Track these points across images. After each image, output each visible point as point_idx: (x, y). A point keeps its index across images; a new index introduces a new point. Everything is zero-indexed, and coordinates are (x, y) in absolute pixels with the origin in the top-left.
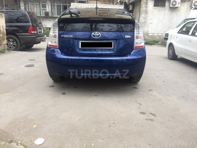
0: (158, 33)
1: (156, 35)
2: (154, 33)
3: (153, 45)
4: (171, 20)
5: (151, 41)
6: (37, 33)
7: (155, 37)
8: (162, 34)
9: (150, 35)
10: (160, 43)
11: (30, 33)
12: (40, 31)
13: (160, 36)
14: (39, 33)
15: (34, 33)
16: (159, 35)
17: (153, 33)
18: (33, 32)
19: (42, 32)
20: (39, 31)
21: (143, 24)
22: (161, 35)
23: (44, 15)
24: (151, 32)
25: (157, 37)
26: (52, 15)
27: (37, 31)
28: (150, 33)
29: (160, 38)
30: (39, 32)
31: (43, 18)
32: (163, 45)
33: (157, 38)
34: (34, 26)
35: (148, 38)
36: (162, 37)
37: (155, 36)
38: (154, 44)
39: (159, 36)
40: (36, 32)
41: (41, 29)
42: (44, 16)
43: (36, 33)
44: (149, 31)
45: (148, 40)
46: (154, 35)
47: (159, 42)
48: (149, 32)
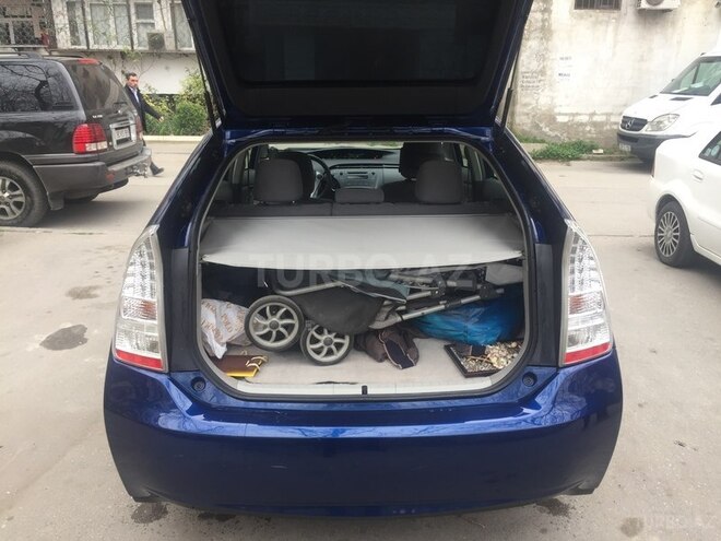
0: (591, 111)
1: (584, 119)
2: (577, 114)
3: (572, 162)
4: (642, 59)
5: (563, 146)
6: (110, 147)
7: (581, 129)
8: (608, 115)
9: (560, 119)
10: (601, 151)
11: (79, 153)
12: (123, 134)
13: (601, 124)
14: (116, 148)
15: (98, 151)
16: (596, 119)
17: (574, 115)
18: (91, 147)
19: (134, 136)
20: (116, 136)
21: (532, 77)
22: (603, 118)
23: (145, 48)
24: (563, 110)
25: (588, 128)
26: (176, 47)
27: (109, 139)
28: (560, 114)
29: (600, 132)
30: (119, 142)
31: (143, 56)
32: (611, 159)
33: (589, 132)
34: (98, 120)
35: (552, 134)
36: (608, 127)
37: (582, 124)
38: (578, 159)
39: (595, 124)
40: (103, 145)
41: (129, 127)
42: (147, 48)
43: (105, 150)
44: (555, 107)
45: (554, 141)
46: (578, 119)
47: (596, 149)
48: (556, 110)
